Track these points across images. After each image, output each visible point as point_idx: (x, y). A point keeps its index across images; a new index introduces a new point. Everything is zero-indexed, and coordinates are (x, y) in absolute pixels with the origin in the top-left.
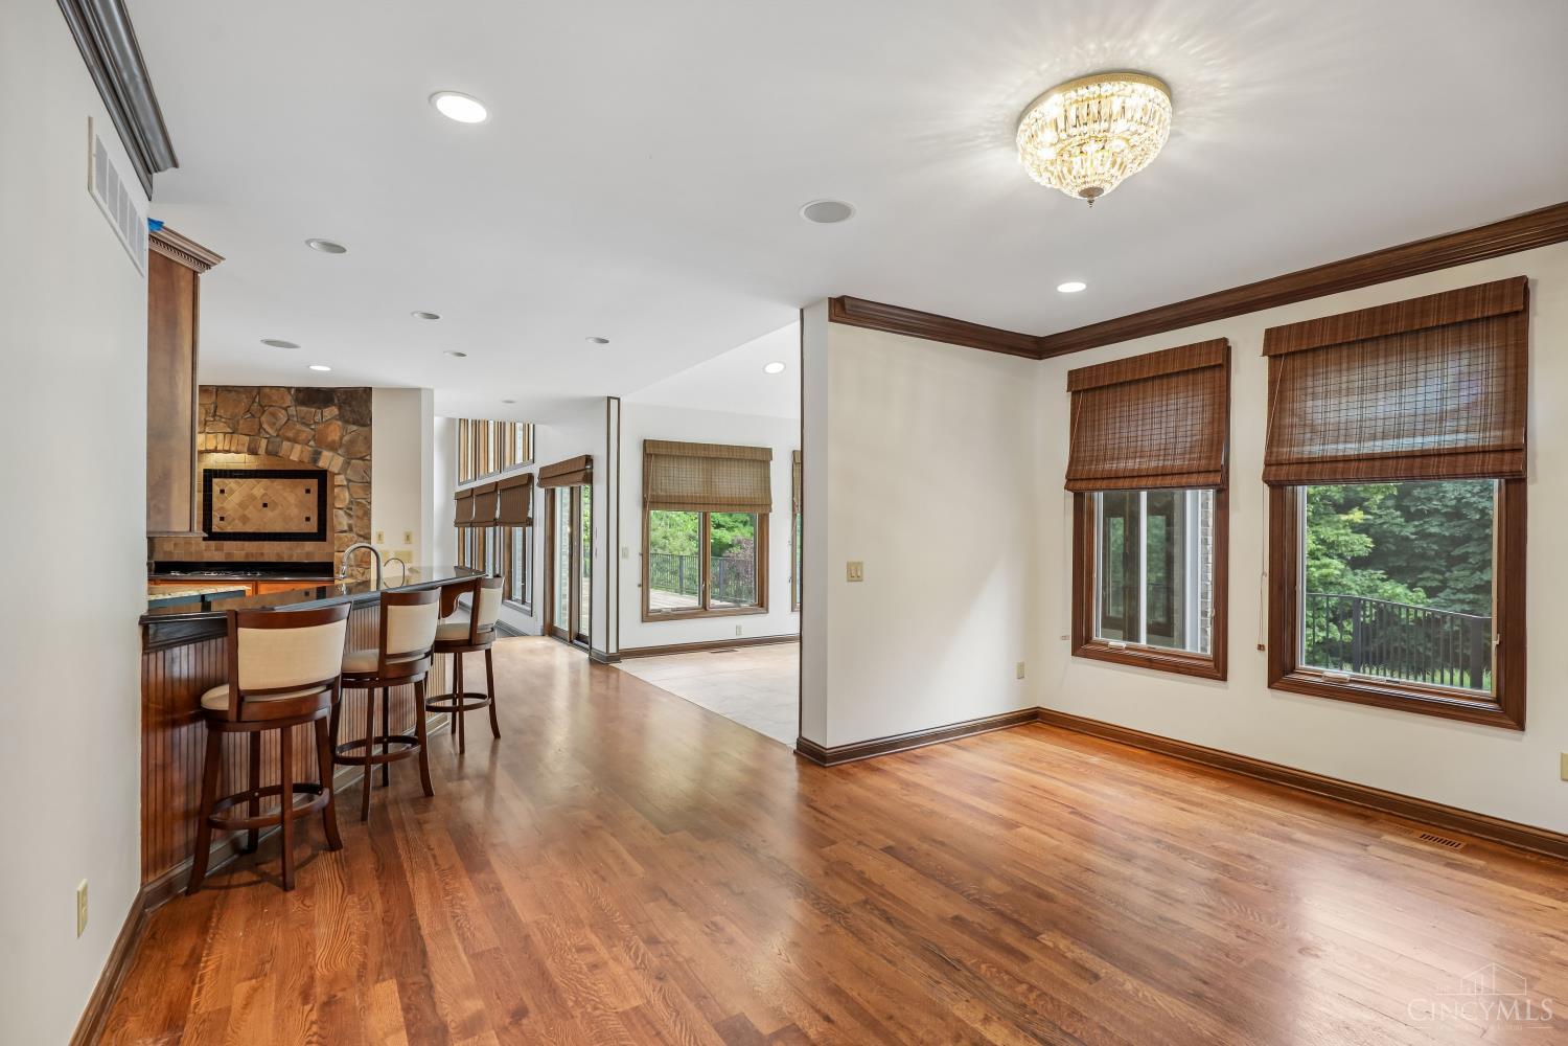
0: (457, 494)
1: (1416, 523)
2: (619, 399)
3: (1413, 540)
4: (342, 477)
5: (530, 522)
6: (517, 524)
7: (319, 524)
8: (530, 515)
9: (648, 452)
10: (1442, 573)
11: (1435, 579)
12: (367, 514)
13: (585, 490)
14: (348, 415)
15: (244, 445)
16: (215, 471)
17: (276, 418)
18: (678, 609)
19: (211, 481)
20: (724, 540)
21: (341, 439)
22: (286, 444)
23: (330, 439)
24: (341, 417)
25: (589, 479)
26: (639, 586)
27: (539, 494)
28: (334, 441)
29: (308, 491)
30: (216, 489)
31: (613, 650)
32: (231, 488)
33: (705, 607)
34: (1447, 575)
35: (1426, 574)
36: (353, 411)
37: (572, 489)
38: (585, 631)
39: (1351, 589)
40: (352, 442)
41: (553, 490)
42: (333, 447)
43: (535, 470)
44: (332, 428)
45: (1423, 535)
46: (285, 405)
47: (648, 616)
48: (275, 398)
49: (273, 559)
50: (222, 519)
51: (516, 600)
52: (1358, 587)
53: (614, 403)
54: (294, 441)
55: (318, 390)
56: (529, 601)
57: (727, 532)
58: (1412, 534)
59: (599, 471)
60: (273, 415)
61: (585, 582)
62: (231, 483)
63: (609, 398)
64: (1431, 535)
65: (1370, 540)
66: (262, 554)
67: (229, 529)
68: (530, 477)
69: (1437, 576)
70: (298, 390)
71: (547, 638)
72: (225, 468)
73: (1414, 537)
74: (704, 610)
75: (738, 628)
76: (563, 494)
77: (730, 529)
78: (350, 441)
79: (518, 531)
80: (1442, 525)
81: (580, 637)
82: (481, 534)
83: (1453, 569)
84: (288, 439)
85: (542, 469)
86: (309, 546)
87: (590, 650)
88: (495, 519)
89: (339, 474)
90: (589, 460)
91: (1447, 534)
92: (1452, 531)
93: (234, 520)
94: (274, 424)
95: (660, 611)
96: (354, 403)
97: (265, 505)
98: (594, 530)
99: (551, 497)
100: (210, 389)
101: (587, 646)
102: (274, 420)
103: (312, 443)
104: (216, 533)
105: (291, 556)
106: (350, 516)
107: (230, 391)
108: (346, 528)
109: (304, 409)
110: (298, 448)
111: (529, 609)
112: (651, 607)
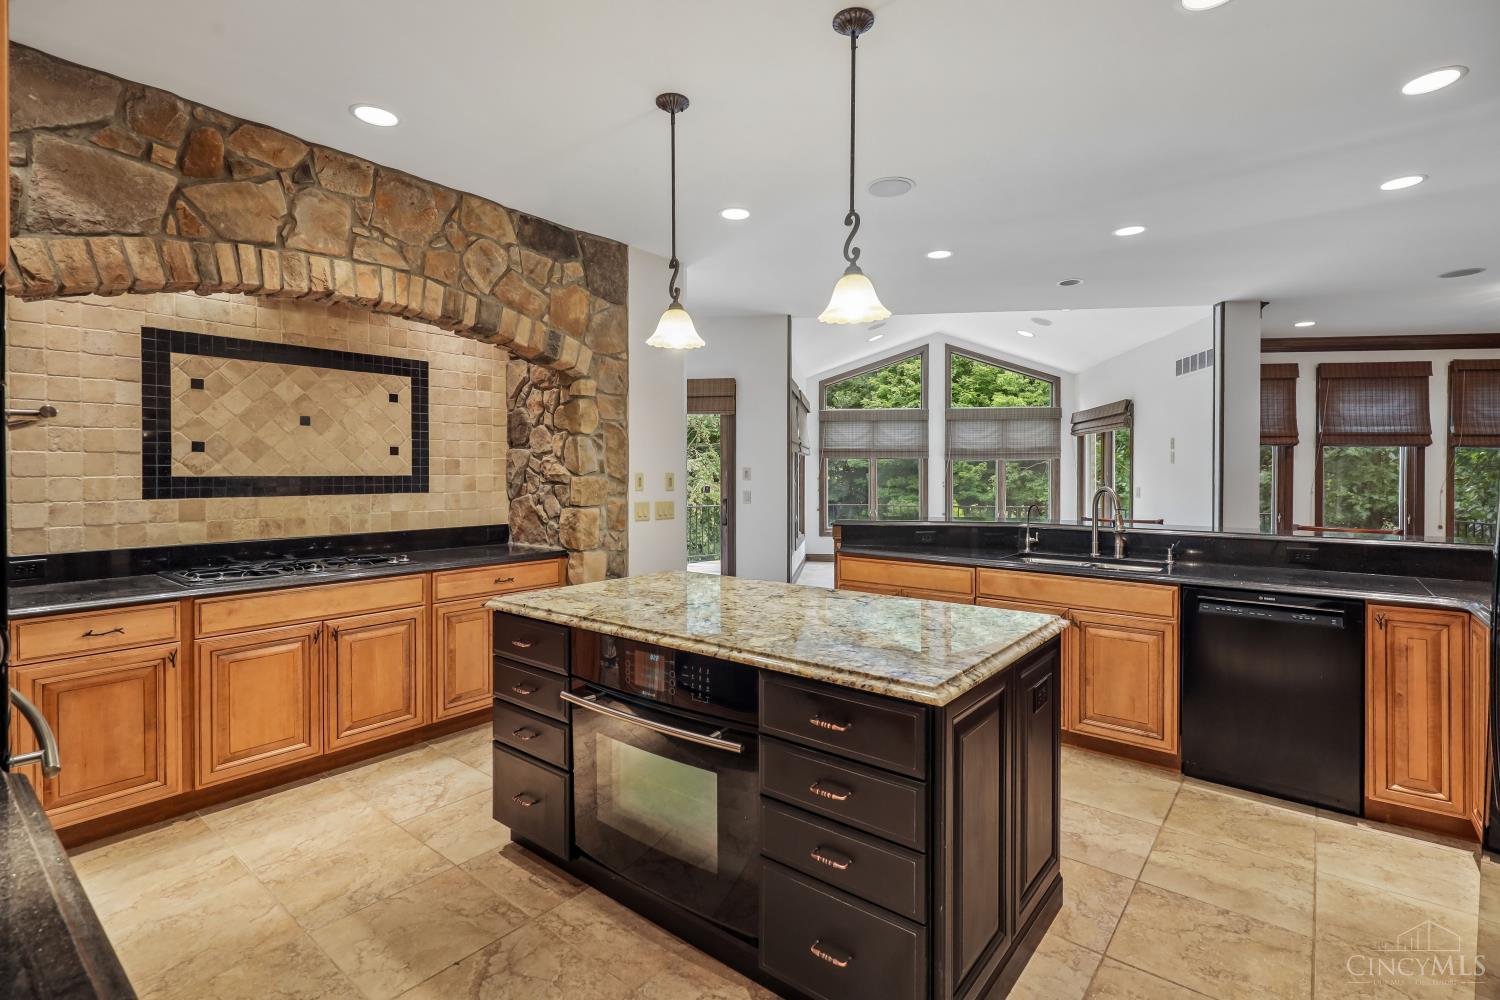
4: (592, 383)
7: (415, 462)
12: (623, 444)
14: (598, 282)
15: (435, 300)
16: (177, 335)
17: (490, 260)
19: (167, 359)
21: (589, 319)
22: (508, 313)
23: (572, 316)
24: (588, 283)
28: (577, 321)
29: (394, 398)
30: (179, 381)
32: (221, 378)
36: (604, 278)
40: (604, 327)
42: (576, 331)
44: (575, 298)
46: (505, 241)
48: (487, 221)
49: (325, 531)
50: (198, 447)
54: (521, 310)
55: (556, 229)
60: (486, 253)
62: (220, 368)
66: (302, 522)
67: (216, 471)
70: (525, 219)
72: (204, 331)
78: (600, 325)
84: (510, 304)
86: (398, 502)
89: (588, 377)
93: (230, 449)
94: (488, 271)
96: (605, 265)
97: (305, 421)
100: (363, 166)
102: (487, 264)
103: (546, 318)
104: (180, 480)
105: (363, 522)
106: (599, 447)
107: (409, 185)
108: (597, 468)
109: (533, 254)
110: (526, 322)
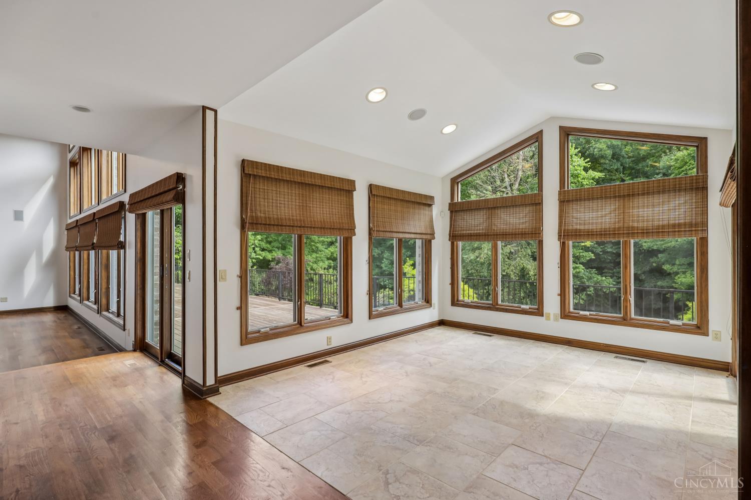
0: (67, 225)
1: (602, 247)
2: (216, 111)
3: (601, 255)
5: (122, 246)
6: (111, 247)
8: (122, 239)
9: (246, 172)
10: (612, 270)
11: (610, 273)
13: (177, 209)
18: (276, 328)
20: (267, 258)
25: (181, 198)
26: (238, 309)
27: (131, 218)
31: (210, 381)
33: (300, 323)
34: (615, 270)
35: (606, 271)
37: (162, 212)
38: (177, 350)
39: (584, 278)
41: (144, 215)
43: (126, 198)
45: (605, 252)
47: (247, 338)
51: (112, 313)
52: (586, 277)
53: (210, 115)
56: (122, 314)
57: (268, 253)
58: (601, 252)
59: (193, 190)
61: (177, 288)
63: (204, 108)
64: (608, 252)
65: (593, 255)
68: (121, 204)
69: (610, 271)
71: (138, 354)
73: (601, 253)
74: (299, 325)
75: (329, 339)
76: (153, 218)
77: (270, 251)
79: (113, 254)
80: (612, 248)
81: (172, 357)
82: (86, 256)
83: (616, 268)
85: (132, 196)
87: (182, 375)
88: (93, 244)
90: (180, 178)
91: (615, 252)
92: (616, 250)
95: (259, 332)
98: (187, 252)
99: (142, 221)
101: (180, 369)
111: (122, 322)
112: (250, 329)
